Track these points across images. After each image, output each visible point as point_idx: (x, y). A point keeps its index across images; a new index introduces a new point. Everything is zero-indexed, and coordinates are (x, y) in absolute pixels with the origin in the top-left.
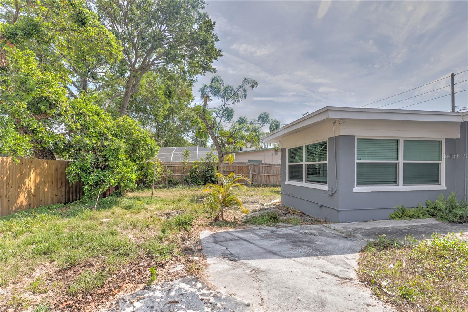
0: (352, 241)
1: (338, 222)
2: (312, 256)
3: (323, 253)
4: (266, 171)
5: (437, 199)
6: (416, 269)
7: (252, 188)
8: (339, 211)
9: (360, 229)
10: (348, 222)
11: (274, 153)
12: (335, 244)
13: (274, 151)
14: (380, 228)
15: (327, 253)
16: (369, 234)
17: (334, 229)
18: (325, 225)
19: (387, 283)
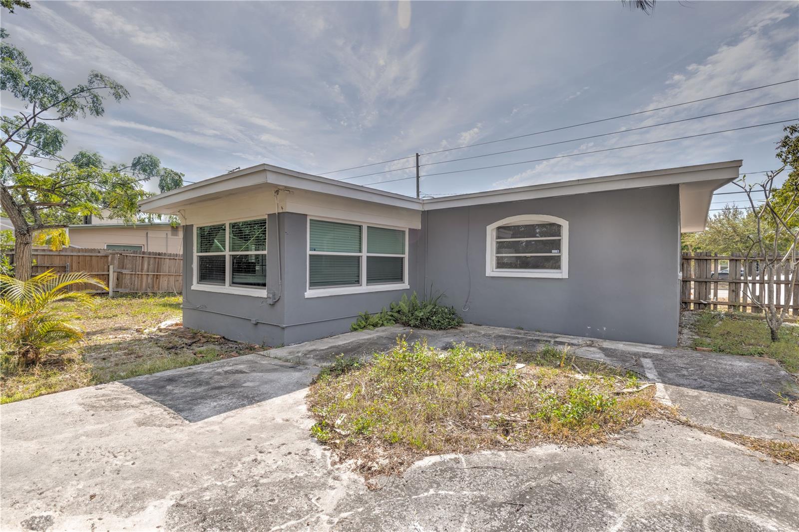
0: (300, 370)
1: (283, 346)
2: (236, 408)
3: (255, 400)
4: (151, 266)
5: (400, 301)
6: (376, 392)
7: (114, 302)
8: (283, 328)
9: (314, 350)
10: (297, 343)
11: (170, 233)
12: (274, 381)
13: (170, 229)
14: (339, 345)
15: (261, 398)
16: (323, 356)
17: (276, 358)
18: (262, 353)
19: (342, 419)
